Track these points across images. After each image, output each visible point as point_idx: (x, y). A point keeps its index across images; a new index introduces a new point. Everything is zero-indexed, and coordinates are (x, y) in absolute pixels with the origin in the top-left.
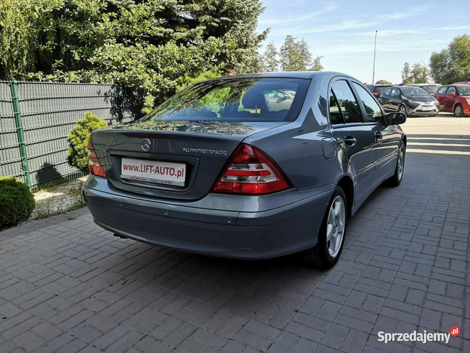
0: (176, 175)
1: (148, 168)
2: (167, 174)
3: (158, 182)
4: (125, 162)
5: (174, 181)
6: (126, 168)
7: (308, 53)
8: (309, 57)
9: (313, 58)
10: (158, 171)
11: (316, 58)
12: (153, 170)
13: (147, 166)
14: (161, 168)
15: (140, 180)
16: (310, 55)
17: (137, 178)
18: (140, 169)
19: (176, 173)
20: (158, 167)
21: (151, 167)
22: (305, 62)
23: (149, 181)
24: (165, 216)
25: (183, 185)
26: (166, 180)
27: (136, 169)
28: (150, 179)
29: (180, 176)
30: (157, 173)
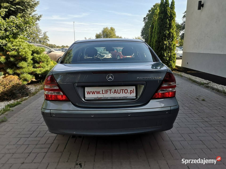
0: (129, 93)
1: (108, 91)
2: (123, 93)
3: (117, 98)
4: (87, 89)
5: (128, 96)
6: (89, 93)
7: (39, 29)
8: (41, 32)
9: (43, 32)
10: (116, 92)
11: (44, 32)
12: (112, 92)
13: (107, 90)
14: (118, 90)
15: (103, 99)
16: (41, 30)
17: (100, 98)
18: (101, 92)
19: (129, 91)
20: (115, 90)
21: (110, 90)
22: (38, 34)
23: (110, 98)
24: (129, 117)
25: (135, 98)
26: (122, 96)
27: (98, 93)
28: (111, 97)
29: (132, 93)
30: (115, 93)
